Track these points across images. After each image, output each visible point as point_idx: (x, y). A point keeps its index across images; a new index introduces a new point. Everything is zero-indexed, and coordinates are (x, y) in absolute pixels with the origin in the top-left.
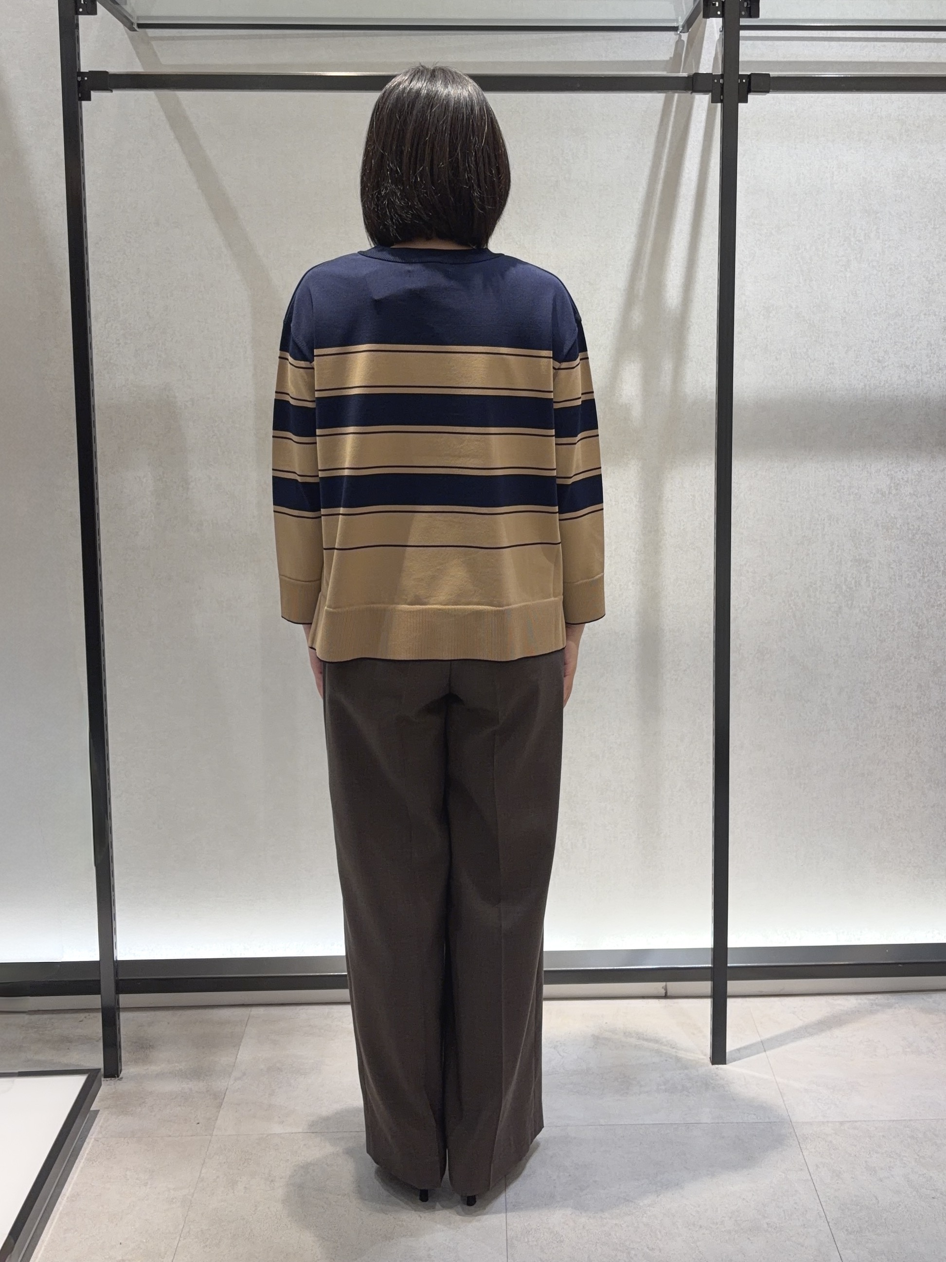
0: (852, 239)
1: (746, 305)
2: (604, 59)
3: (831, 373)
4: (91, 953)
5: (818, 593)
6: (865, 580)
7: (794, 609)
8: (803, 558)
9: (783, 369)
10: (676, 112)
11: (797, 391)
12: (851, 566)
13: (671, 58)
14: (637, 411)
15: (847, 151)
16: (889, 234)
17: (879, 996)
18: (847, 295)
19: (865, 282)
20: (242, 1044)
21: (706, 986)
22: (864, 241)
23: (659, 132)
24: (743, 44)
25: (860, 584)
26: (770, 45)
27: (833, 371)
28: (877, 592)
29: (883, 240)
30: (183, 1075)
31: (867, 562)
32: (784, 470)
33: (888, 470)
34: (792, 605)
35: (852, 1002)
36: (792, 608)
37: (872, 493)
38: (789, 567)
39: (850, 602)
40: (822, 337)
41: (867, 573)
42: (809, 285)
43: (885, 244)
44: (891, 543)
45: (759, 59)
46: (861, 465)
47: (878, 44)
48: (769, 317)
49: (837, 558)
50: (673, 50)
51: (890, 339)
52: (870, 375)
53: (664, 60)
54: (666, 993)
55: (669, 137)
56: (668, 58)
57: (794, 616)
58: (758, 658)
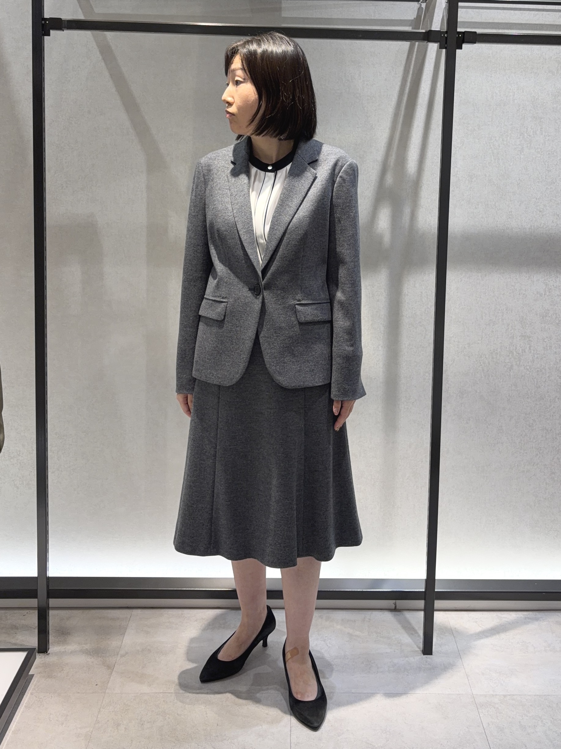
0: (526, 134)
1: (457, 174)
2: (373, 18)
3: (509, 218)
4: (32, 571)
5: (498, 356)
6: (528, 349)
7: (483, 366)
9: (480, 214)
10: (417, 52)
11: (488, 228)
12: (519, 340)
13: (414, 18)
14: (387, 239)
15: (523, 79)
16: (548, 132)
17: (531, 613)
18: (521, 169)
19: (532, 161)
20: (126, 633)
21: (421, 604)
22: (532, 136)
23: (406, 64)
24: (460, 11)
25: (525, 351)
26: (476, 12)
27: (511, 217)
28: (536, 357)
30: (88, 653)
31: (530, 338)
32: (478, 278)
33: (545, 280)
34: (482, 363)
35: (513, 616)
37: (534, 294)
38: (480, 339)
39: (518, 363)
40: (504, 195)
41: (529, 344)
42: (497, 162)
43: (546, 138)
44: (545, 326)
45: (470, 20)
46: (527, 276)
47: (545, 13)
48: (472, 181)
49: (511, 334)
50: (416, 13)
51: (548, 198)
52: (535, 219)
53: (410, 20)
54: (396, 607)
55: (412, 67)
56: (413, 19)
57: (483, 370)
58: (459, 396)
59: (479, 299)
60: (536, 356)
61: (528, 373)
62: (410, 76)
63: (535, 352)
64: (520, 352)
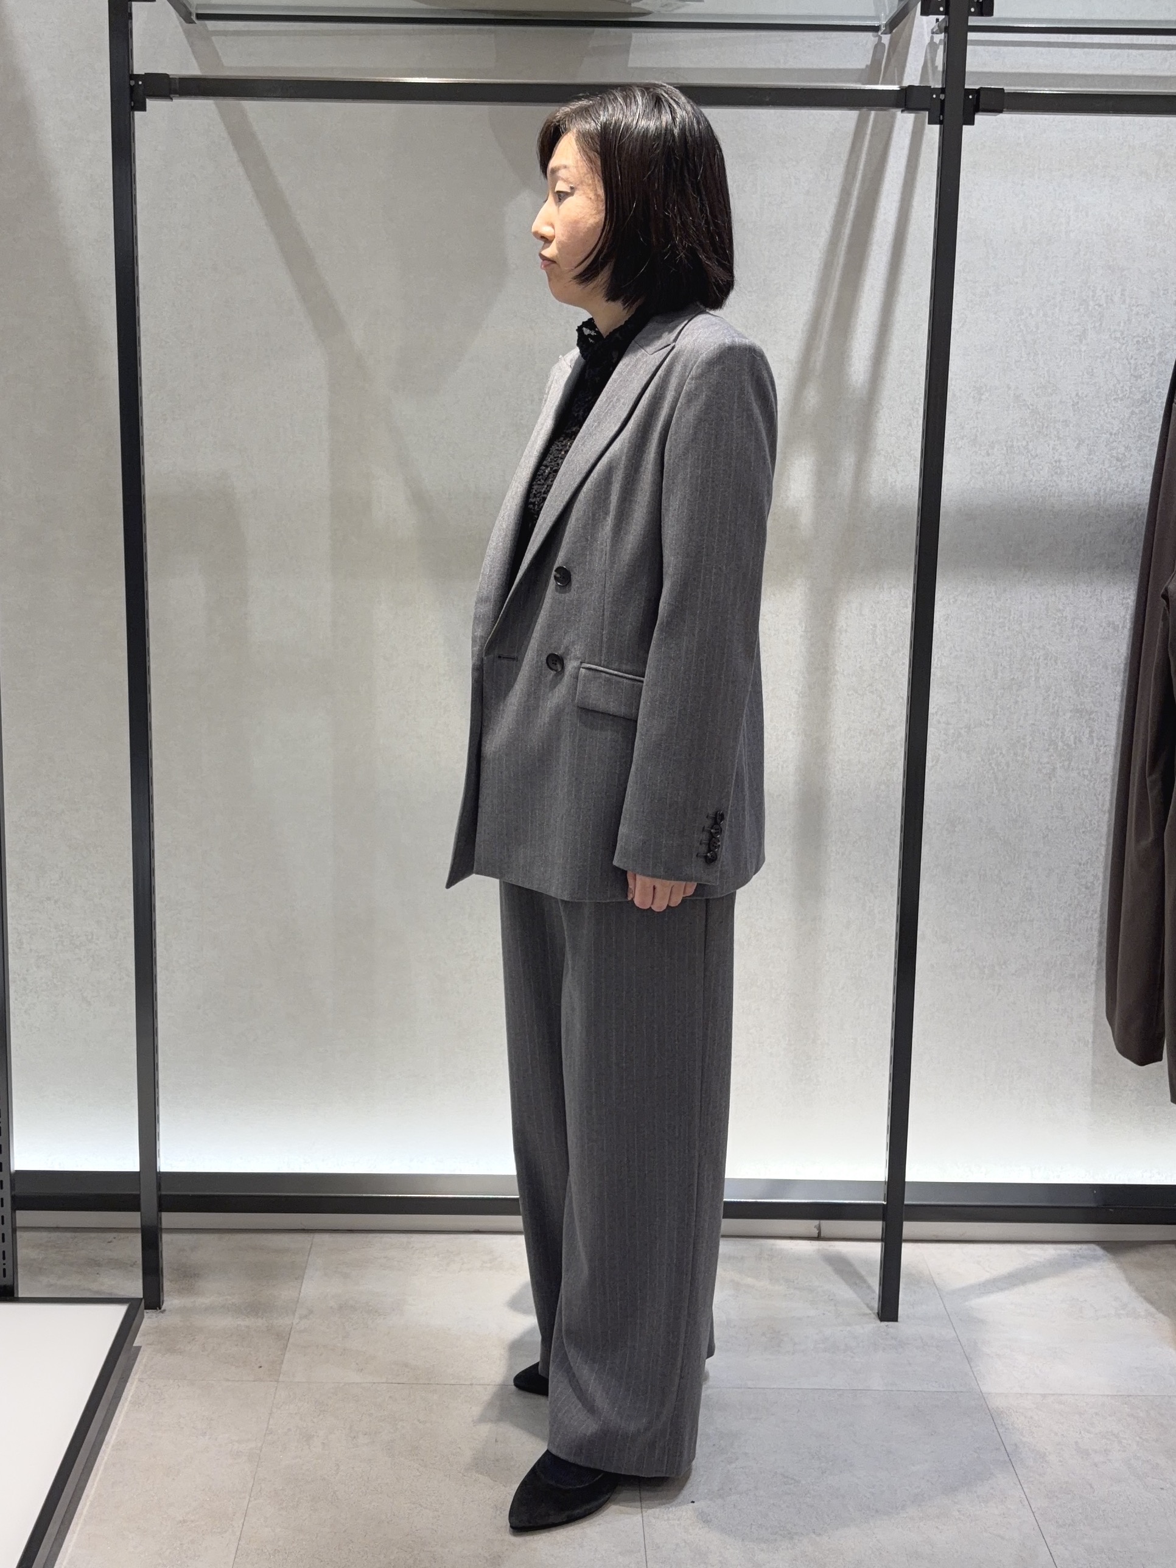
0: (1091, 303)
2: (782, 67)
3: (1056, 473)
5: (1027, 751)
6: (1087, 736)
7: (996, 770)
8: (1010, 708)
9: (995, 467)
10: (872, 135)
11: (1012, 496)
12: (1070, 718)
13: (867, 66)
14: (806, 517)
15: (1088, 189)
16: (1137, 298)
17: (1084, 1246)
18: (1081, 374)
19: (1104, 357)
20: (305, 1277)
22: (1105, 305)
23: (849, 161)
25: (1080, 741)
26: (995, 52)
27: (1059, 470)
28: (1102, 752)
29: (1129, 306)
30: (237, 1310)
31: (1092, 713)
32: (990, 596)
33: (1124, 598)
34: (993, 765)
35: (1049, 1252)
36: (993, 769)
38: (991, 717)
39: (1066, 763)
40: (1047, 427)
41: (1090, 727)
42: (1033, 359)
43: (1132, 310)
45: (980, 70)
46: (1089, 590)
47: (1134, 52)
48: (980, 399)
49: (1053, 707)
50: (871, 56)
51: (1134, 431)
52: (1106, 476)
53: (858, 70)
54: (819, 1233)
55: (861, 167)
56: (863, 67)
57: (996, 778)
58: (947, 830)
59: (990, 636)
60: (1103, 749)
61: (1086, 782)
62: (857, 185)
63: (1102, 741)
64: (1072, 743)
